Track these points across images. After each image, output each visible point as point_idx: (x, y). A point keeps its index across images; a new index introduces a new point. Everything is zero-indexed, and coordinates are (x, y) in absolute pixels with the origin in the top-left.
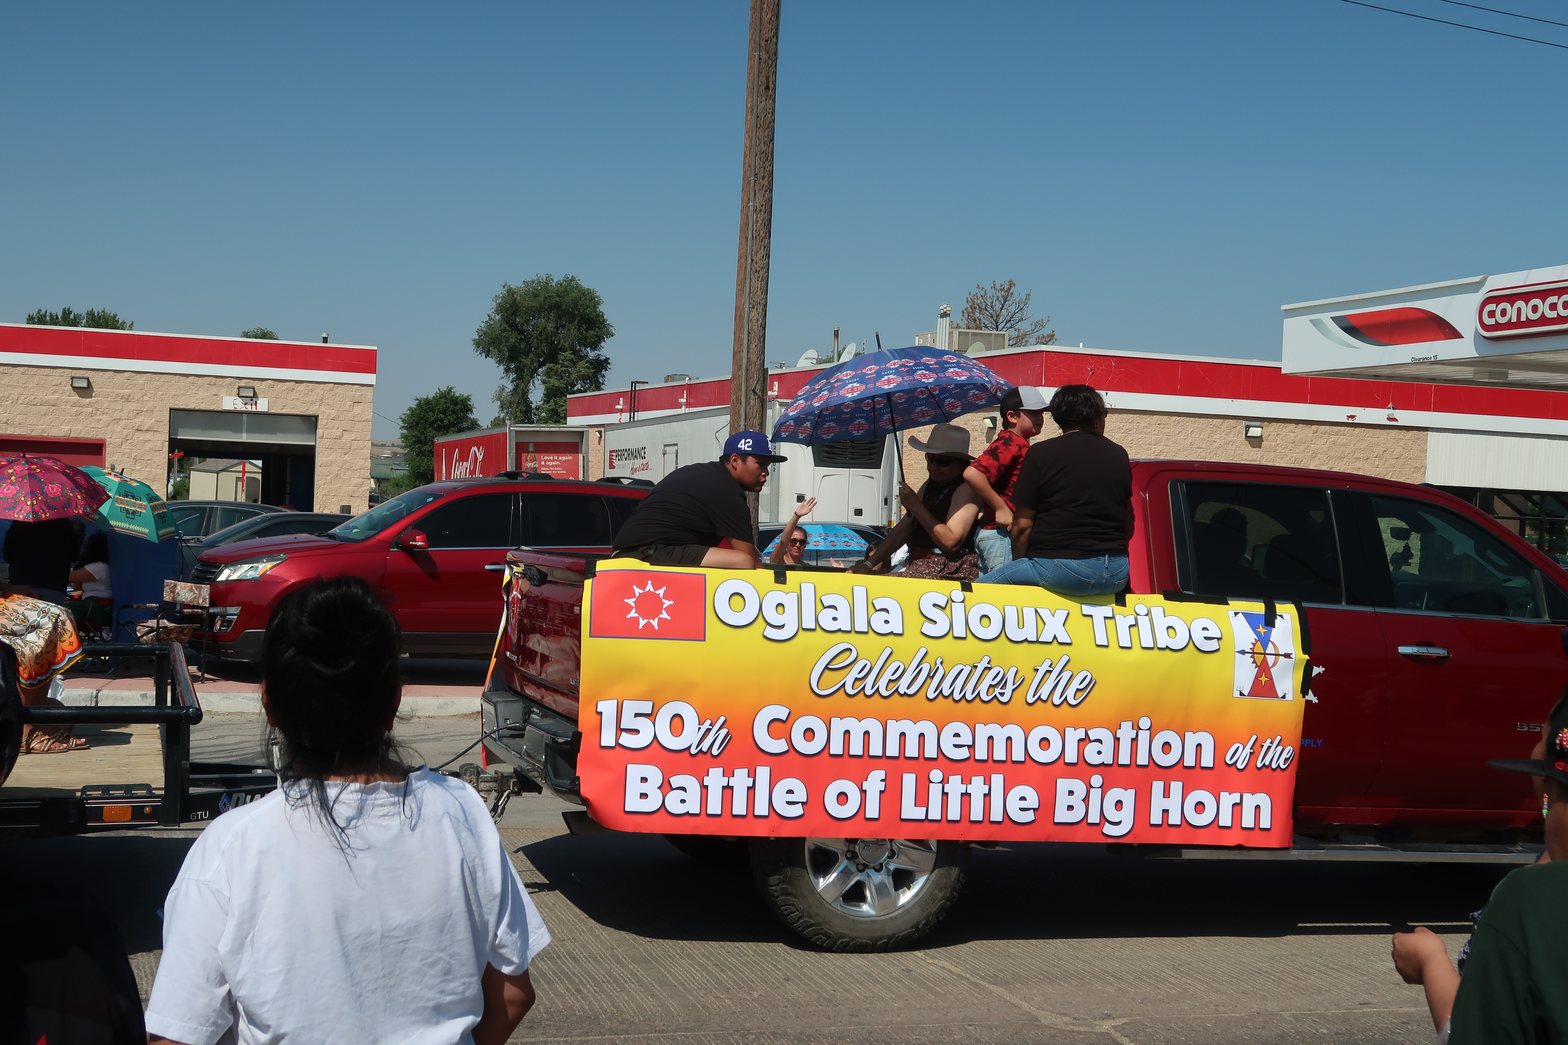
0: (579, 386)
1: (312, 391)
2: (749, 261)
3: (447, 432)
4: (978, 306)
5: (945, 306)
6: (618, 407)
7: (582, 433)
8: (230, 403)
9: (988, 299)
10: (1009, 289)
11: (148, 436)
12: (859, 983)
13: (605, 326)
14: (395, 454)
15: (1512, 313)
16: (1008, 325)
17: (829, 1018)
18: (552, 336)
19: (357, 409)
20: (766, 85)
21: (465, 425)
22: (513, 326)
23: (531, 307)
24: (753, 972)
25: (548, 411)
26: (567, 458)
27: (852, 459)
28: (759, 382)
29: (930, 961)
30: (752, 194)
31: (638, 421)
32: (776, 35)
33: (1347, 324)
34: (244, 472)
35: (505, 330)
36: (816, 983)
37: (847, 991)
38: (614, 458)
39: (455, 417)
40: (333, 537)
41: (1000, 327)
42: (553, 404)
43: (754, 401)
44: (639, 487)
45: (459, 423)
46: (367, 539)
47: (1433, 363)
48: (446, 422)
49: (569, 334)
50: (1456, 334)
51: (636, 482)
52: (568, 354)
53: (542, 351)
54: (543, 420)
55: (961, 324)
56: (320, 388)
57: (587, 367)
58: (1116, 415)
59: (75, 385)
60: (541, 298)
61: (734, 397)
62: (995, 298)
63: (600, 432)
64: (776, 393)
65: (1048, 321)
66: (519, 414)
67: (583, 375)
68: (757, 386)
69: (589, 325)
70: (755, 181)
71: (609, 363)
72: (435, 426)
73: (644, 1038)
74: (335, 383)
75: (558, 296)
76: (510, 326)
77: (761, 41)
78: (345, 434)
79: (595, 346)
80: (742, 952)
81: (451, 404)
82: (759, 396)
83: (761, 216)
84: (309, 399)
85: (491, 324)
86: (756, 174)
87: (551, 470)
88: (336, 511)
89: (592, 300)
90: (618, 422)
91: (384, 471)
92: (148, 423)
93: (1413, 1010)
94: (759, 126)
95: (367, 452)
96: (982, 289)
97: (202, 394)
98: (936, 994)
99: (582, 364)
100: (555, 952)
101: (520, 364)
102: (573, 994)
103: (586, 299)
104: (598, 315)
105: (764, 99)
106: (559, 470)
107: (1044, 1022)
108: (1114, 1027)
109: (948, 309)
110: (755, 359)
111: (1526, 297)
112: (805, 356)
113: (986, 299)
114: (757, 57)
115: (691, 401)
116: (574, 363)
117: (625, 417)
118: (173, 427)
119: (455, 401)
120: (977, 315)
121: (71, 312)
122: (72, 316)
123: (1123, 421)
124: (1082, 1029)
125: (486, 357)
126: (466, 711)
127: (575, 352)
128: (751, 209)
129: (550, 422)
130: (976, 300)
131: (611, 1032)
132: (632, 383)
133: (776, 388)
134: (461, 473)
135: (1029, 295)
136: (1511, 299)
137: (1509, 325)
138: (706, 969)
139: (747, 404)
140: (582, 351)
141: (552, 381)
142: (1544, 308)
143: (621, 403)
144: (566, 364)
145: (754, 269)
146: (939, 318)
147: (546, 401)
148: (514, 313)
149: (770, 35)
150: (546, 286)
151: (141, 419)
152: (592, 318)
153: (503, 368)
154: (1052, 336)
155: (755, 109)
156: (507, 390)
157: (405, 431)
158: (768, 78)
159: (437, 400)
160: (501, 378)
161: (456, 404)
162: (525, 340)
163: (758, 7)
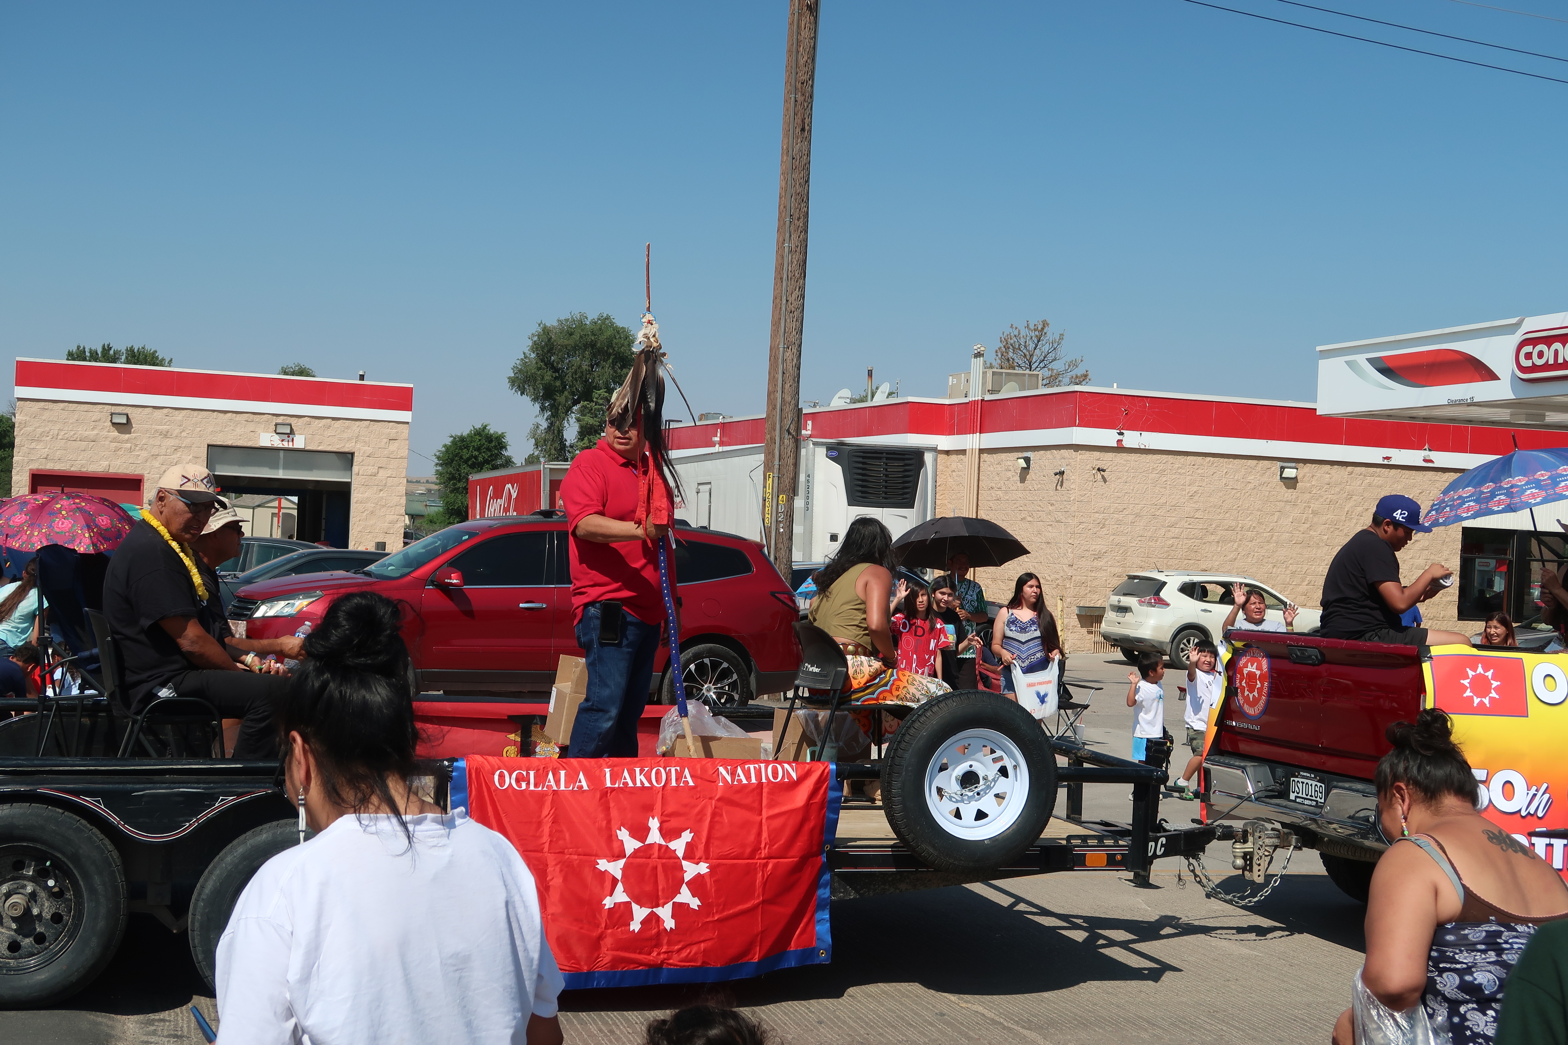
1: (348, 428)
2: (784, 301)
3: (482, 469)
4: (1012, 345)
5: (979, 346)
8: (268, 439)
9: (1022, 339)
10: (1043, 329)
14: (429, 491)
15: (1549, 356)
16: (1042, 365)
18: (587, 374)
19: (393, 446)
20: (801, 127)
21: (499, 462)
22: (549, 364)
23: (566, 346)
27: (885, 498)
28: (794, 422)
29: (964, 1005)
30: (787, 235)
32: (812, 77)
33: (1383, 365)
34: (280, 508)
35: (539, 369)
36: (850, 1027)
37: (880, 1034)
39: (489, 454)
40: (368, 574)
41: (1034, 367)
43: (788, 441)
45: (493, 460)
46: (402, 576)
47: (1469, 405)
48: (480, 459)
49: (603, 372)
50: (1493, 376)
52: (602, 392)
53: (576, 389)
55: (994, 363)
56: (357, 426)
58: (1150, 456)
59: (114, 421)
60: (576, 337)
61: (768, 436)
62: (1028, 338)
64: (809, 432)
65: (1082, 361)
66: (553, 451)
68: (791, 426)
69: (623, 363)
70: (790, 222)
72: (470, 463)
74: (371, 421)
75: (593, 334)
76: (546, 365)
77: (797, 83)
78: (381, 471)
81: (486, 441)
82: (793, 436)
83: (796, 257)
84: (345, 435)
85: (526, 362)
86: (791, 216)
88: (371, 548)
89: (627, 338)
91: (419, 508)
94: (794, 167)
95: (402, 489)
96: (1016, 328)
97: (239, 430)
101: (555, 402)
103: (620, 338)
105: (799, 140)
109: (982, 349)
110: (790, 399)
112: (839, 395)
113: (1020, 338)
114: (793, 99)
115: (725, 439)
119: (489, 438)
120: (1011, 354)
121: (111, 347)
122: (112, 352)
123: (1158, 462)
125: (521, 395)
128: (786, 250)
130: (1009, 340)
133: (809, 427)
134: (495, 511)
135: (1062, 335)
136: (1548, 341)
137: (1546, 367)
139: (781, 444)
141: (586, 419)
144: (601, 401)
145: (788, 309)
146: (973, 359)
147: (581, 439)
148: (549, 351)
149: (806, 77)
150: (581, 324)
151: (178, 455)
152: (627, 357)
153: (537, 406)
154: (1086, 376)
155: (790, 151)
156: (542, 428)
157: (439, 468)
158: (803, 121)
159: (472, 437)
160: (536, 417)
161: (491, 441)
162: (560, 379)
163: (794, 49)
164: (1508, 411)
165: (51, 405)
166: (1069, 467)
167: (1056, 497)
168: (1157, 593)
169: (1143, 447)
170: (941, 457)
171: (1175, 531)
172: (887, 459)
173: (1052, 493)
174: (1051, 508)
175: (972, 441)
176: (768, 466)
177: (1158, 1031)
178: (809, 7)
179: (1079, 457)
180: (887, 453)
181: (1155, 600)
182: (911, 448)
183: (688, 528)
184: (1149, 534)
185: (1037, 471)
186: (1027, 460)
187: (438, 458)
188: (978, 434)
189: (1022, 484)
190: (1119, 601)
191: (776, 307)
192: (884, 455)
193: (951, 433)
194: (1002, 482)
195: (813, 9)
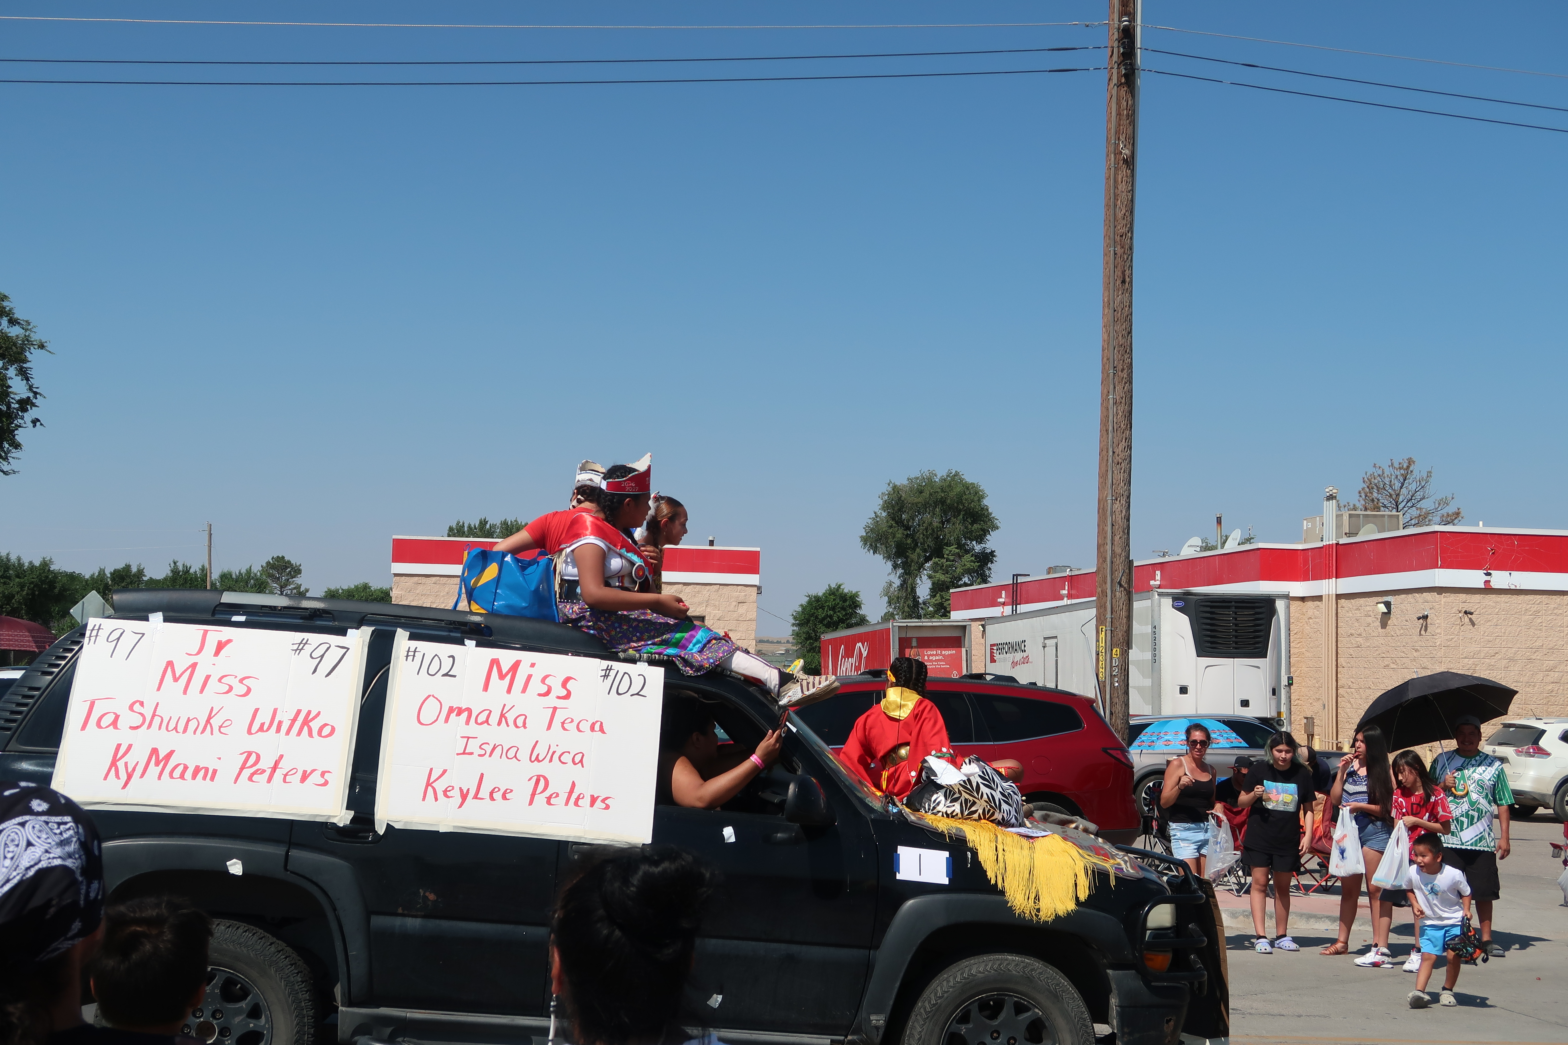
0: (966, 579)
1: (698, 592)
2: (1111, 453)
3: (837, 628)
4: (1376, 486)
5: (1331, 488)
6: (1000, 600)
7: (964, 627)
9: (1386, 478)
10: (1408, 467)
13: (989, 520)
14: (788, 651)
16: (1409, 504)
18: (938, 531)
19: (742, 609)
20: (1122, 279)
21: (854, 621)
22: (899, 522)
23: (917, 504)
25: (935, 605)
26: (950, 652)
27: (1236, 648)
28: (1125, 574)
30: (1112, 387)
31: (1020, 613)
32: (1131, 230)
35: (891, 527)
38: (995, 651)
39: (844, 613)
41: (1400, 507)
42: (940, 598)
43: (1120, 594)
44: (1001, 683)
45: (847, 619)
48: (835, 618)
49: (954, 529)
51: (998, 678)
52: (953, 548)
53: (928, 545)
54: (930, 614)
55: (1358, 505)
56: (707, 590)
57: (972, 561)
58: (1522, 596)
60: (926, 494)
61: (1099, 590)
62: (1393, 477)
63: (983, 626)
64: (1158, 583)
65: (1453, 498)
66: (906, 609)
67: (969, 569)
68: (1123, 578)
69: (974, 518)
70: (1114, 374)
71: (995, 556)
72: (825, 622)
74: (721, 585)
75: (943, 491)
76: (897, 523)
77: (1116, 236)
79: (980, 539)
81: (840, 601)
82: (1125, 588)
83: (1121, 408)
84: (696, 600)
85: (878, 521)
86: (1114, 367)
87: (934, 665)
89: (976, 493)
90: (1000, 615)
94: (1116, 320)
96: (1380, 468)
99: (967, 558)
101: (907, 559)
103: (970, 493)
104: (982, 509)
105: (1120, 293)
106: (943, 665)
109: (1334, 491)
110: (1120, 551)
112: (1188, 543)
113: (1384, 478)
114: (1112, 252)
115: (1073, 592)
116: (960, 557)
117: (1008, 610)
119: (844, 598)
120: (1375, 495)
121: (487, 522)
122: (488, 526)
123: (1531, 603)
125: (874, 553)
127: (960, 546)
128: (1111, 401)
129: (936, 616)
130: (1373, 480)
132: (1014, 575)
133: (1158, 577)
134: (847, 669)
135: (1430, 472)
139: (1113, 597)
140: (968, 545)
141: (938, 575)
143: (1003, 596)
144: (952, 558)
145: (1116, 461)
146: (1325, 502)
147: (933, 596)
148: (900, 510)
149: (1124, 230)
150: (930, 481)
152: (977, 512)
153: (890, 564)
154: (1458, 514)
155: (1112, 303)
156: (895, 586)
157: (795, 628)
158: (1123, 272)
159: (826, 597)
160: (889, 574)
161: (845, 601)
162: (912, 536)
163: (1112, 203)
165: (424, 579)
166: (1432, 611)
167: (1420, 643)
168: (1536, 742)
169: (1513, 587)
170: (1295, 605)
171: (1554, 676)
172: (1236, 607)
173: (1416, 638)
174: (1415, 654)
175: (1328, 587)
176: (1100, 620)
178: (1125, 161)
179: (1444, 600)
180: (1236, 602)
181: (1534, 749)
182: (1262, 595)
183: (1016, 684)
184: (1526, 679)
185: (1398, 616)
186: (1388, 605)
187: (795, 618)
188: (1334, 579)
189: (1383, 630)
190: (1494, 752)
191: (1103, 459)
192: (1233, 603)
193: (1306, 578)
194: (1362, 629)
195: (1130, 163)
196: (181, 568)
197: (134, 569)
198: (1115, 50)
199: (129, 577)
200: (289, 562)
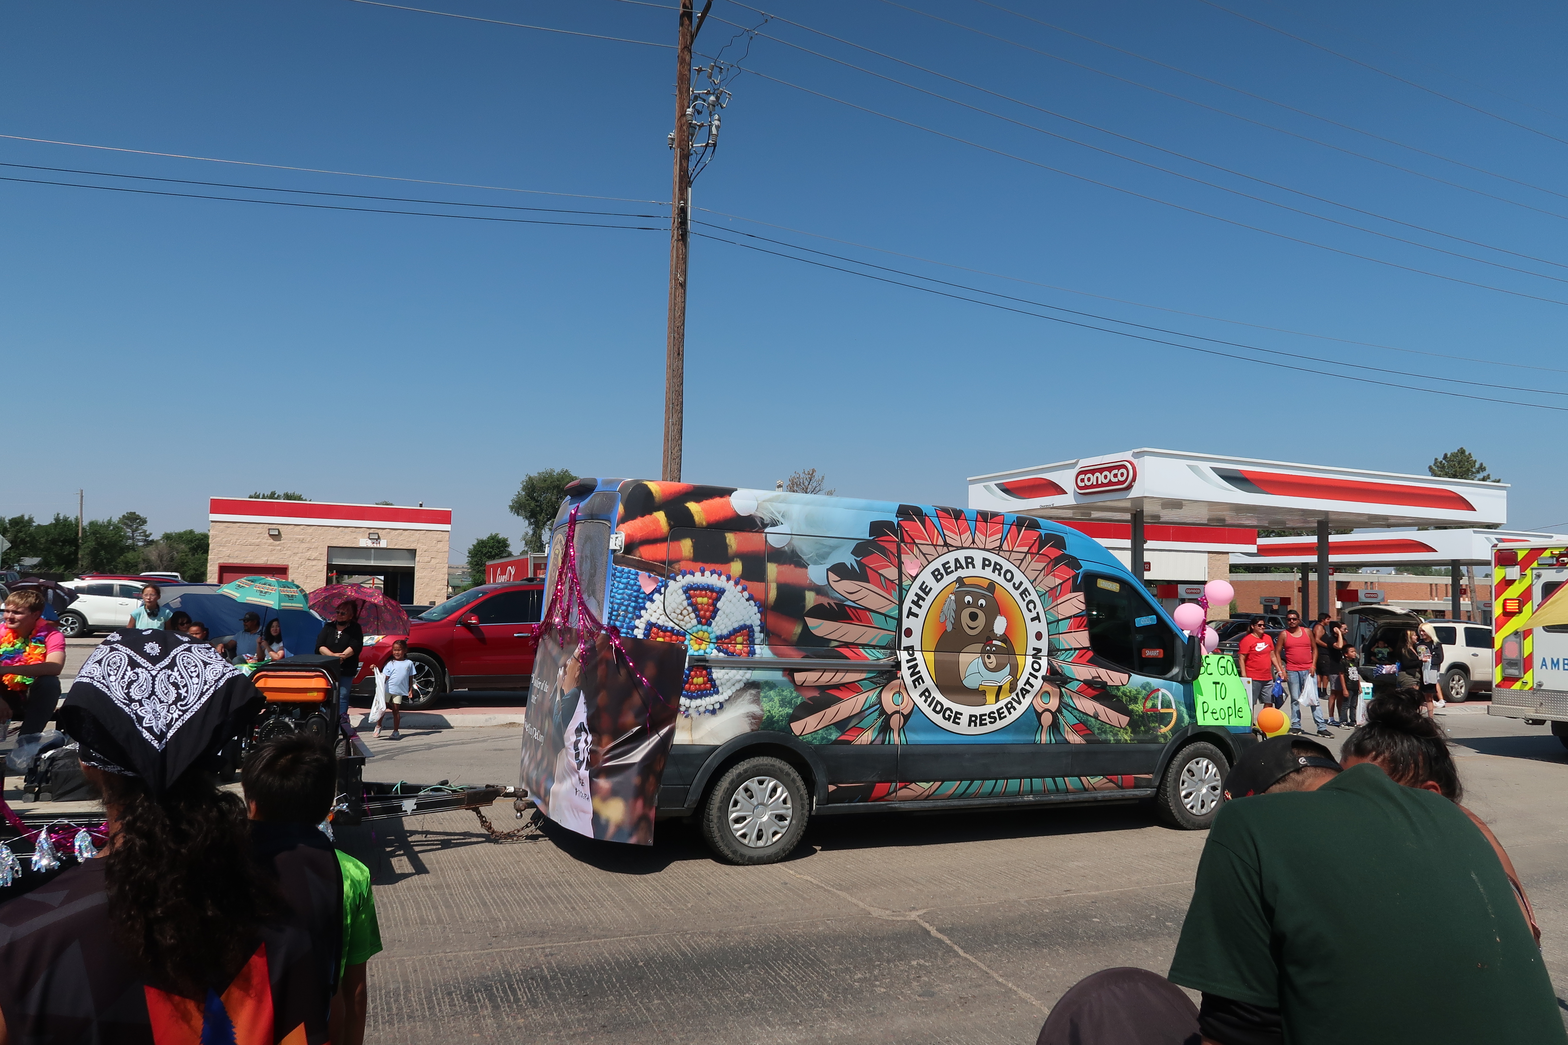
1: (413, 535)
3: (494, 559)
4: (796, 482)
8: (364, 542)
11: (314, 563)
12: (755, 894)
14: (463, 572)
15: (1093, 480)
17: (737, 920)
19: (440, 545)
20: (678, 353)
21: (504, 554)
22: (533, 498)
23: (543, 487)
24: (686, 889)
29: (798, 876)
30: (671, 415)
32: (683, 324)
33: (1004, 487)
34: (373, 584)
35: (527, 500)
36: (728, 895)
37: (748, 900)
39: (499, 550)
40: (421, 619)
45: (501, 553)
46: (441, 619)
47: (1052, 508)
48: (493, 553)
50: (1063, 492)
56: (418, 533)
59: (271, 533)
60: (548, 482)
62: (805, 478)
66: (536, 548)
70: (673, 407)
72: (488, 555)
73: (617, 941)
74: (427, 530)
75: (558, 481)
76: (531, 498)
77: (675, 328)
78: (433, 560)
80: (679, 876)
81: (497, 543)
83: (676, 427)
84: (411, 539)
85: (519, 497)
86: (673, 404)
88: (427, 604)
91: (457, 582)
92: (315, 555)
93: (1097, 893)
94: (674, 376)
95: (446, 570)
96: (799, 473)
97: (347, 538)
98: (804, 899)
100: (558, 881)
101: (536, 519)
102: (569, 911)
105: (677, 360)
107: (875, 915)
108: (918, 916)
109: (780, 484)
111: (1101, 471)
113: (801, 479)
114: (672, 337)
118: (329, 557)
119: (499, 541)
120: (796, 487)
121: (276, 492)
122: (276, 494)
124: (898, 919)
125: (517, 516)
126: (502, 723)
128: (671, 423)
130: (796, 479)
131: (596, 937)
134: (501, 581)
135: (823, 477)
136: (1093, 472)
137: (1092, 486)
138: (656, 889)
142: (1110, 476)
148: (532, 491)
149: (680, 324)
150: (551, 475)
151: (310, 552)
153: (527, 522)
155: (672, 366)
156: (529, 534)
157: (469, 559)
158: (679, 349)
159: (488, 540)
160: (526, 528)
161: (499, 543)
162: (539, 506)
163: (672, 310)
164: (1072, 511)
165: (232, 525)
177: (920, 887)
178: (681, 284)
187: (469, 553)
191: (665, 456)
195: (683, 285)
196: (61, 518)
197: (26, 518)
198: (676, 220)
199: (22, 522)
200: (138, 516)
